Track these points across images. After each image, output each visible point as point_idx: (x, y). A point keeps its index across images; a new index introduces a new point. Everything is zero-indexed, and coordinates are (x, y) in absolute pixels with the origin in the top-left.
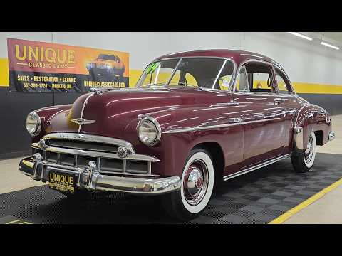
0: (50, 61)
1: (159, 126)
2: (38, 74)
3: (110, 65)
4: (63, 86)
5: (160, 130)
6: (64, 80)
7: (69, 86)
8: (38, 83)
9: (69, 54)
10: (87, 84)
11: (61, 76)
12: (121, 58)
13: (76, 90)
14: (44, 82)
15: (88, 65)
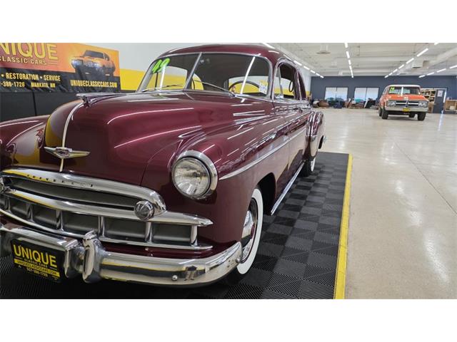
0: (24, 55)
1: (212, 164)
2: (10, 70)
3: (98, 63)
4: (46, 85)
5: (214, 171)
6: (46, 78)
7: (53, 85)
8: (12, 81)
9: (49, 48)
10: (74, 83)
11: (41, 73)
12: (110, 56)
13: (61, 89)
14: (19, 80)
15: (73, 62)
